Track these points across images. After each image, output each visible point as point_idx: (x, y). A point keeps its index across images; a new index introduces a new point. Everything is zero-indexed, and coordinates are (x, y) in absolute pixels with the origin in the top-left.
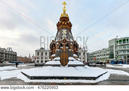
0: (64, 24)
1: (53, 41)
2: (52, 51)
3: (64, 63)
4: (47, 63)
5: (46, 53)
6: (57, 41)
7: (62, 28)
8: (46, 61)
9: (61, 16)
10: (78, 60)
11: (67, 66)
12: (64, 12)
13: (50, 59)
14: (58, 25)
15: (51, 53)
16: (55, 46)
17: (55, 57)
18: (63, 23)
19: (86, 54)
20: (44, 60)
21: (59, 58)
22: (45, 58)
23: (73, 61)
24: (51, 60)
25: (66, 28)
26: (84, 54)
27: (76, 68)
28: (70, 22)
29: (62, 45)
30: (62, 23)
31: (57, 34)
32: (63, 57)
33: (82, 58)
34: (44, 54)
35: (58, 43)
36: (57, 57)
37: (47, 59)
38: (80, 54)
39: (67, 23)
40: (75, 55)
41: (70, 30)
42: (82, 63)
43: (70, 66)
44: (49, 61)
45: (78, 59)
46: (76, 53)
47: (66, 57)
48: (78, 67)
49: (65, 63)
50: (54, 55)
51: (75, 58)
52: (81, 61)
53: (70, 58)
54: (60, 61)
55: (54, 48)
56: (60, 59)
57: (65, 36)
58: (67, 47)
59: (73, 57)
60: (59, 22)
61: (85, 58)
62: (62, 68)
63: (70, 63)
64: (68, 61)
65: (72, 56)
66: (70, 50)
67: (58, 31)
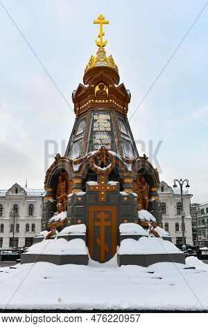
0: (101, 95)
1: (58, 158)
2: (54, 198)
4: (34, 250)
5: (31, 209)
7: (94, 109)
8: (30, 242)
9: (90, 64)
10: (157, 235)
11: (114, 260)
12: (101, 51)
13: (46, 233)
14: (79, 97)
15: (51, 209)
17: (65, 224)
18: (97, 89)
19: (186, 210)
20: (22, 236)
21: (80, 229)
22: (27, 226)
23: (136, 237)
24: (49, 237)
25: (109, 109)
26: (180, 207)
27: (152, 267)
28: (122, 87)
29: (92, 175)
30: (91, 90)
31: (74, 132)
32: (97, 224)
33: (172, 227)
34: (23, 211)
35: (76, 168)
36: (72, 224)
37: (33, 230)
38: (164, 207)
39: (112, 90)
40: (144, 214)
41: (125, 116)
42: (171, 248)
43: (126, 260)
44: (40, 240)
45: (158, 229)
46: (149, 207)
47: (108, 224)
48: (158, 267)
49: (104, 247)
50: (62, 216)
51: (146, 227)
52: (169, 239)
53: (126, 228)
54: (87, 238)
56: (87, 233)
57: (106, 138)
58: (113, 183)
59: (140, 222)
60: (80, 88)
61: (183, 225)
62: (94, 271)
63: (126, 247)
64: (119, 238)
65: (134, 218)
66: (123, 193)
67: (77, 119)
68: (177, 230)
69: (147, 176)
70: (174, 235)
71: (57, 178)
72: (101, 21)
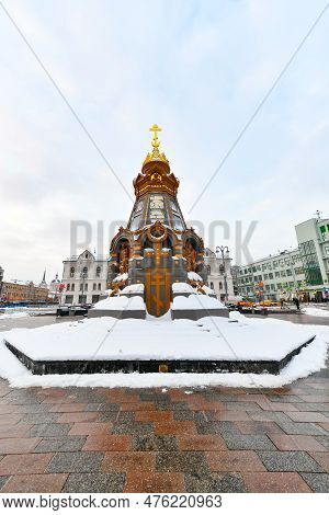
0: (156, 182)
1: (121, 230)
2: (118, 262)
3: (157, 303)
4: (99, 306)
5: (98, 270)
6: (133, 229)
7: (150, 192)
8: (96, 298)
9: (148, 159)
10: (204, 293)
11: (168, 313)
12: (156, 150)
13: (110, 291)
14: (138, 184)
15: (116, 271)
16: (127, 247)
17: (126, 283)
18: (153, 177)
19: (228, 272)
20: (89, 293)
21: (139, 288)
22: (95, 285)
23: (187, 295)
24: (112, 295)
25: (162, 192)
26: (222, 270)
27: (200, 321)
28: (172, 175)
29: (148, 243)
30: (148, 178)
31: (134, 210)
32: (153, 283)
33: (216, 286)
34: (91, 272)
35: (135, 238)
36: (132, 283)
37: (100, 288)
38: (209, 268)
39: (165, 178)
40: (192, 275)
41: (175, 197)
42: (217, 304)
43: (178, 314)
44: (105, 297)
45: (204, 288)
47: (162, 283)
48: (204, 320)
49: (159, 304)
50: (124, 277)
51: (194, 286)
52: (215, 296)
53: (177, 287)
54: (145, 296)
55: (123, 252)
56: (145, 291)
57: (161, 216)
58: (165, 249)
59: (189, 282)
60: (139, 176)
61: (226, 284)
62: (150, 323)
63: (178, 304)
64: (171, 296)
65: (184, 279)
66: (174, 258)
67: (137, 199)
68: (221, 288)
69: (194, 244)
70: (218, 292)
71: (120, 245)
72: (156, 129)
